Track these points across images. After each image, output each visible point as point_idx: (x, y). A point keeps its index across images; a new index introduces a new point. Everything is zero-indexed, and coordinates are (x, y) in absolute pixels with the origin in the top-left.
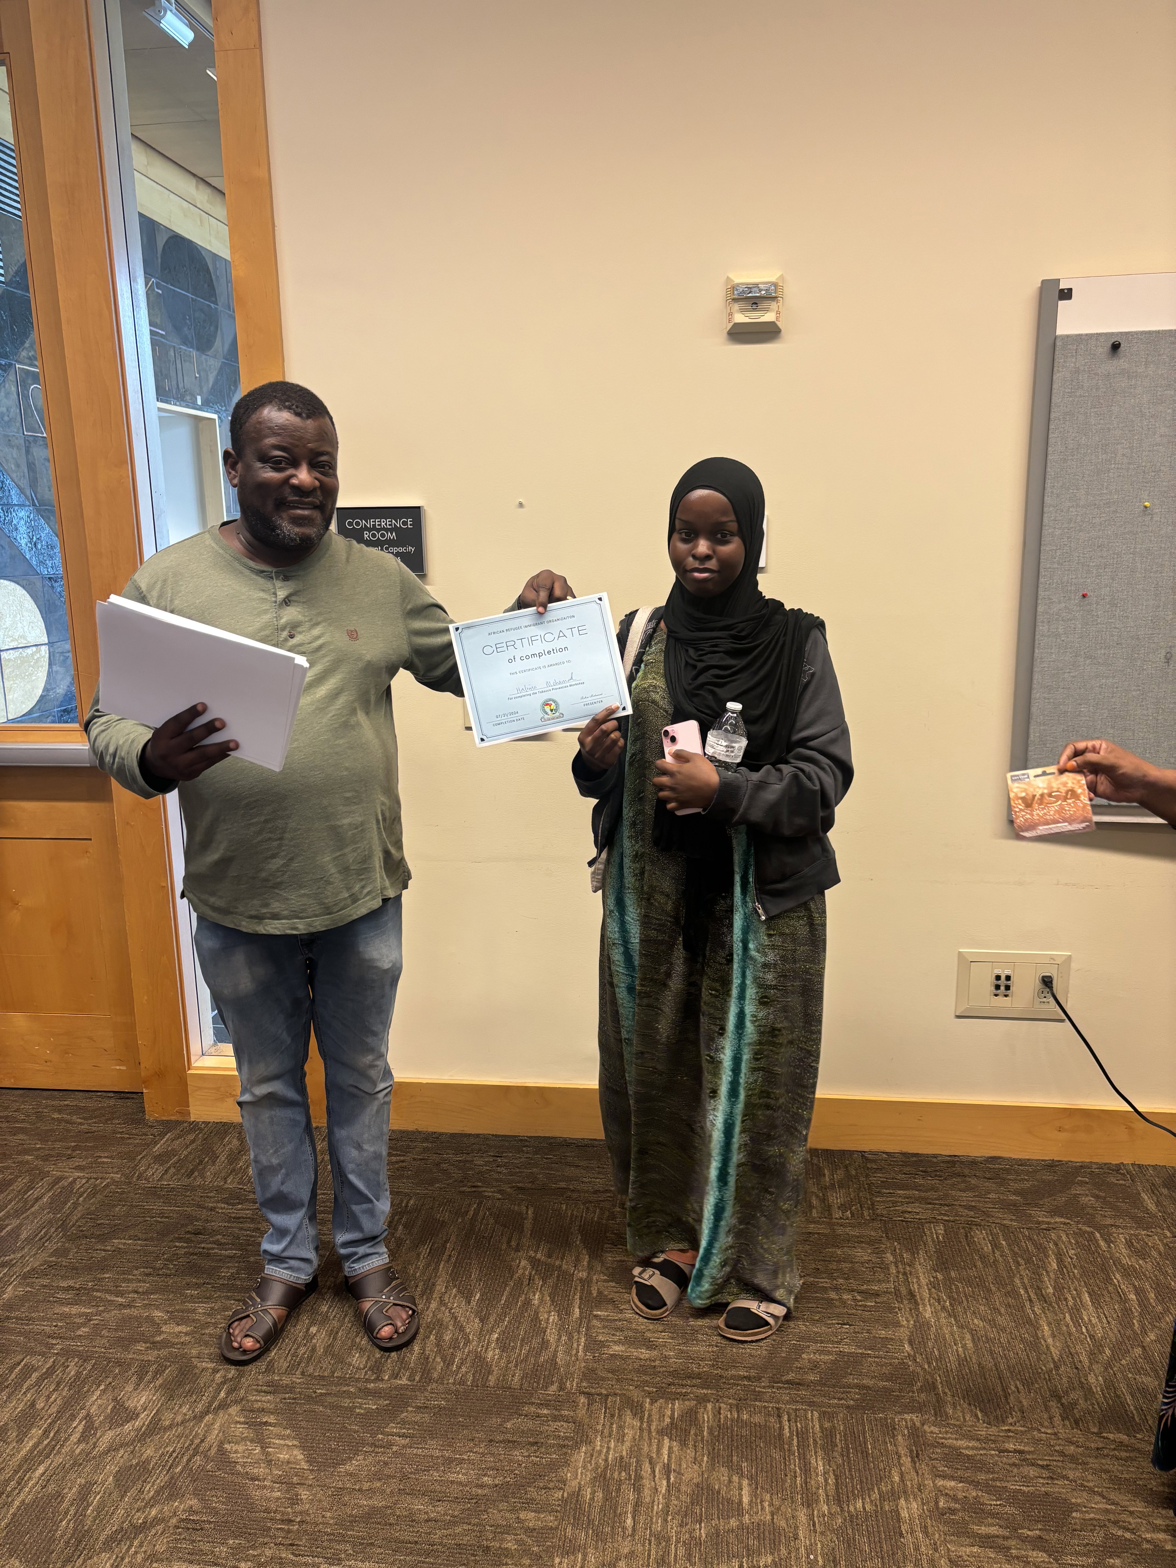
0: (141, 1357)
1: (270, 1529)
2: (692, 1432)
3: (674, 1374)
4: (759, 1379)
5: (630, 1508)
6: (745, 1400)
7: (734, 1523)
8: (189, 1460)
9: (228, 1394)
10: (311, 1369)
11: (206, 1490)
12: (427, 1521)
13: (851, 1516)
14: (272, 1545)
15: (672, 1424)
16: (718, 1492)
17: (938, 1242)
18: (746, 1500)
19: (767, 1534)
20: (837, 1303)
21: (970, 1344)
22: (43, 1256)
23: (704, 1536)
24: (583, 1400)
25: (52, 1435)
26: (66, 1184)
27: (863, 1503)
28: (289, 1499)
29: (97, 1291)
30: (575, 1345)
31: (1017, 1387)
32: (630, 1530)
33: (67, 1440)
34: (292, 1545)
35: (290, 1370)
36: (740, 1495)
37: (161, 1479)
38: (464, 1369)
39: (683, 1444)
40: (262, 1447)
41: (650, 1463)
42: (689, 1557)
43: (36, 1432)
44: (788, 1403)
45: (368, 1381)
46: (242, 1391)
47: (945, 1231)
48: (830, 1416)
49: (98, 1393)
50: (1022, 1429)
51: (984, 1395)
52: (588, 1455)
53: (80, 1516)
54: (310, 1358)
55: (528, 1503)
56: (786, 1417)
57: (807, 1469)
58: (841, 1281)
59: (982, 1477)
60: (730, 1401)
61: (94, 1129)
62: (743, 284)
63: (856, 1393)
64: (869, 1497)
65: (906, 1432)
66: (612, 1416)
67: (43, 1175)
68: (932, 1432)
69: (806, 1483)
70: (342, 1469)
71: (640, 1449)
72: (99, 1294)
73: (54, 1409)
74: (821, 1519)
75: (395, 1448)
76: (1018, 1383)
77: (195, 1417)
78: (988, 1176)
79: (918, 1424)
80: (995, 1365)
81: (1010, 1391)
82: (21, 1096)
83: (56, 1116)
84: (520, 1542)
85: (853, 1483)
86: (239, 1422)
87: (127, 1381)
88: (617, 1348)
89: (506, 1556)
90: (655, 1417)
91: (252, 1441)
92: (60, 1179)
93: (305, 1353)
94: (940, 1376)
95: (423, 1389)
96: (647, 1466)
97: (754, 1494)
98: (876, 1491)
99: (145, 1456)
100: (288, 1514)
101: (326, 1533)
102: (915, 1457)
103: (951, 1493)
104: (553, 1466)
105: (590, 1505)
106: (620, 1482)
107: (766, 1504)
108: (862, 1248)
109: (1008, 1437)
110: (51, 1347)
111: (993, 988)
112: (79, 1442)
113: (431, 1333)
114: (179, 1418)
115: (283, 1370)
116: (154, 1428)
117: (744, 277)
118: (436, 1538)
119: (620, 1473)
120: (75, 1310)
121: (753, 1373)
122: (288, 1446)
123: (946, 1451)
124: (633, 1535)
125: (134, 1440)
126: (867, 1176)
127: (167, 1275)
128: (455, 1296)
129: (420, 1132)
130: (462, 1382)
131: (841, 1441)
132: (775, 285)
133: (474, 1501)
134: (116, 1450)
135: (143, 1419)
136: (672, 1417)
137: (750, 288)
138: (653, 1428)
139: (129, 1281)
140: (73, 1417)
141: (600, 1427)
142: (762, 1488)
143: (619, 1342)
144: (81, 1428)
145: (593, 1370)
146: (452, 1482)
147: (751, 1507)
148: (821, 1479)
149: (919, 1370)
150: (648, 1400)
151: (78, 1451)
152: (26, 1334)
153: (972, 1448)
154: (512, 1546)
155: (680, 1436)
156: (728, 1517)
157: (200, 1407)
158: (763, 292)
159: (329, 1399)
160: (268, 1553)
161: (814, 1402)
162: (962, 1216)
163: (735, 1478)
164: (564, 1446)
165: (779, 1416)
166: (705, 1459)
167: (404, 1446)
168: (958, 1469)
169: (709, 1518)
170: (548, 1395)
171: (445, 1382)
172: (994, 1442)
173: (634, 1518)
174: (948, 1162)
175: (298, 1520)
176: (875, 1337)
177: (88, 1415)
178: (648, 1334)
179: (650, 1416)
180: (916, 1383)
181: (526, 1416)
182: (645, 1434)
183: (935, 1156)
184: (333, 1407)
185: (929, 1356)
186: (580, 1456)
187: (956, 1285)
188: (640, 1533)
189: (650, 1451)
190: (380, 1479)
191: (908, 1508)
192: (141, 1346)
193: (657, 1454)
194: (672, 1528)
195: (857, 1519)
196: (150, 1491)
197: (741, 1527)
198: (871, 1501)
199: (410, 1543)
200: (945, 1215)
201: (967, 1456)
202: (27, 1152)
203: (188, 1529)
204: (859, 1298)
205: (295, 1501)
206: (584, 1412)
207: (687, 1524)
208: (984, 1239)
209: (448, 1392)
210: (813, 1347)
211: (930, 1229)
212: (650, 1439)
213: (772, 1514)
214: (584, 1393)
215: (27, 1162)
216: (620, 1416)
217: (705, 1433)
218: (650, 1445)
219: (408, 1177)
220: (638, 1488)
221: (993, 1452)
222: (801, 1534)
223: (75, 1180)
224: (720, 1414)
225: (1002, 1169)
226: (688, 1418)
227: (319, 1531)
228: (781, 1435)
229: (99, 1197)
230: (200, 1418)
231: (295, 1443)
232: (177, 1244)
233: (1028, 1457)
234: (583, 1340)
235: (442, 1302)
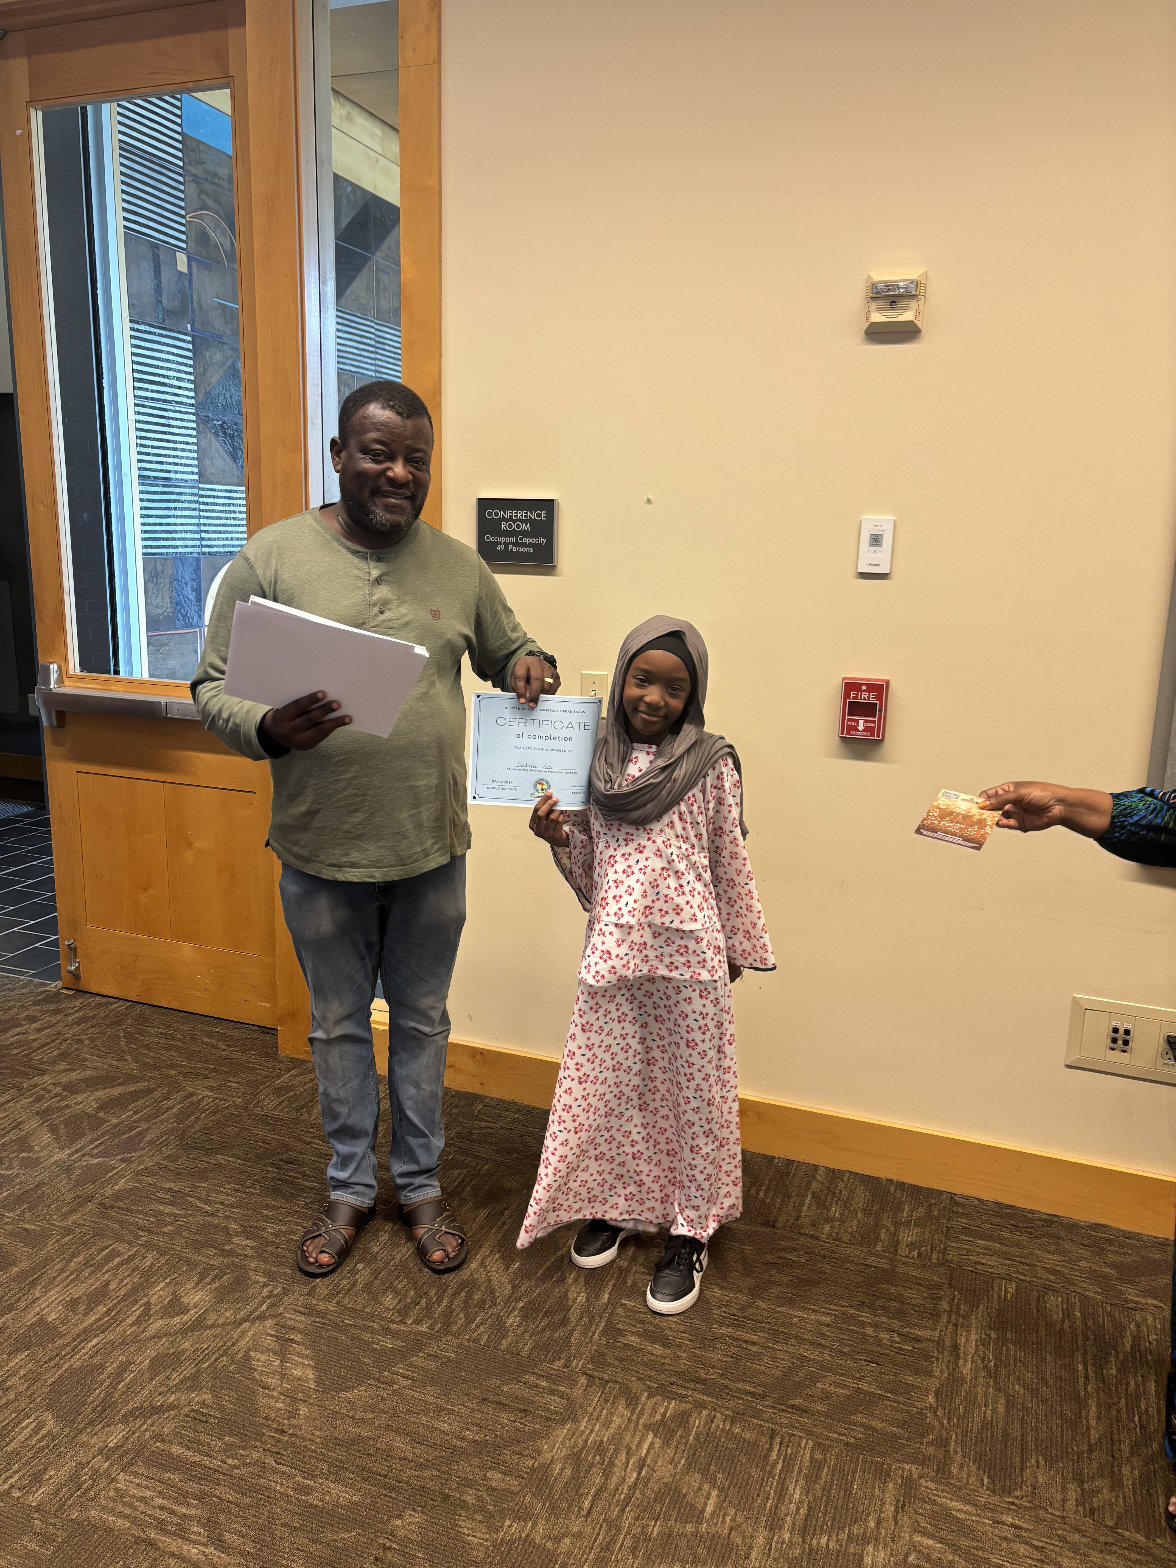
0: (208, 1261)
1: (264, 1434)
2: (679, 1433)
3: (679, 1374)
4: (763, 1397)
5: (593, 1491)
6: (743, 1414)
7: (689, 1528)
8: (217, 1359)
9: (268, 1308)
10: (346, 1301)
11: (222, 1388)
12: (401, 1459)
13: (811, 1550)
14: (261, 1449)
15: (662, 1421)
16: (685, 1496)
17: (1005, 1300)
18: (709, 1509)
19: (719, 1546)
20: (871, 1340)
21: (1001, 1409)
22: (157, 1159)
23: (655, 1533)
24: (583, 1380)
25: (113, 1314)
26: (195, 1100)
27: (829, 1540)
28: (289, 1412)
29: (191, 1196)
30: (593, 1328)
31: (1037, 1462)
32: (586, 1511)
33: (124, 1320)
34: (278, 1453)
35: (328, 1298)
36: (706, 1504)
37: (188, 1370)
38: (482, 1329)
39: (666, 1443)
40: (281, 1361)
41: (627, 1454)
42: (634, 1550)
43: (102, 1309)
44: (786, 1426)
45: (393, 1321)
46: (282, 1308)
47: (1016, 1290)
48: (825, 1449)
49: (162, 1285)
50: (1028, 1504)
51: (998, 1462)
52: (570, 1433)
53: (113, 1387)
54: (349, 1290)
55: (498, 1464)
56: (778, 1440)
57: (782, 1494)
58: (884, 1319)
59: (964, 1542)
60: (727, 1412)
61: (233, 1056)
62: (881, 282)
63: (861, 1433)
64: (837, 1535)
65: (899, 1481)
66: (606, 1401)
67: (180, 1088)
68: (927, 1487)
69: (776, 1507)
70: (343, 1395)
71: (622, 1438)
72: (191, 1199)
73: (123, 1292)
74: (779, 1546)
75: (396, 1387)
76: (1041, 1458)
77: (234, 1323)
78: (1086, 1242)
79: (915, 1476)
80: (1022, 1435)
81: (1028, 1464)
82: (184, 1017)
83: (206, 1040)
84: (480, 1499)
85: (824, 1520)
86: (270, 1335)
87: (191, 1278)
88: (632, 1339)
89: (462, 1508)
90: (648, 1411)
91: (275, 1353)
92: (193, 1095)
93: (345, 1285)
94: (956, 1434)
95: (438, 1339)
96: (623, 1456)
97: (719, 1506)
98: (846, 1532)
99: (182, 1347)
100: (284, 1425)
101: (309, 1449)
102: (900, 1508)
103: (925, 1551)
104: (534, 1435)
105: (556, 1478)
106: (592, 1465)
107: (728, 1519)
108: (918, 1290)
109: (1009, 1509)
110: (138, 1237)
111: (1109, 1040)
112: (133, 1324)
113: (463, 1289)
114: (221, 1321)
115: (322, 1296)
116: (198, 1325)
117: (883, 275)
118: (404, 1476)
119: (595, 1456)
120: (168, 1209)
121: (760, 1390)
122: (304, 1364)
123: (936, 1508)
124: (587, 1517)
125: (178, 1332)
126: (949, 1220)
127: (252, 1194)
128: (496, 1261)
129: (515, 1103)
130: (476, 1341)
131: (827, 1475)
132: (917, 283)
133: (451, 1451)
134: (161, 1338)
135: (192, 1315)
136: (664, 1415)
137: (890, 286)
138: (642, 1421)
139: (220, 1193)
140: (136, 1302)
141: (590, 1409)
142: (730, 1502)
143: (637, 1334)
144: (138, 1313)
145: (602, 1355)
146: (436, 1429)
147: (712, 1518)
148: (793, 1507)
149: (936, 1423)
150: (646, 1394)
151: (128, 1333)
152: (121, 1223)
153: (965, 1512)
154: (470, 1499)
155: (666, 1435)
156: (686, 1522)
157: (242, 1314)
158: (902, 290)
159: (353, 1331)
160: (255, 1455)
161: (813, 1431)
162: (1041, 1278)
163: (706, 1487)
164: (550, 1419)
165: (772, 1438)
166: (683, 1461)
167: (405, 1387)
168: (941, 1529)
169: (667, 1519)
170: (552, 1369)
171: (461, 1337)
172: (993, 1511)
173: (593, 1501)
174: (1045, 1221)
175: (290, 1432)
176: (901, 1382)
177: (148, 1302)
178: (668, 1332)
179: (643, 1409)
180: (928, 1435)
181: (525, 1383)
182: (632, 1426)
183: (1032, 1212)
184: (355, 1338)
185: (952, 1412)
186: (562, 1433)
187: (1007, 1346)
188: (594, 1515)
189: (631, 1442)
190: (373, 1412)
191: (873, 1555)
192: (211, 1252)
193: (637, 1446)
194: (627, 1519)
195: (816, 1553)
196: (176, 1378)
197: (696, 1534)
198: (838, 1540)
199: (380, 1475)
200: (1022, 1274)
201: (957, 1518)
202: (173, 1067)
203: (196, 1419)
204: (897, 1339)
205: (293, 1414)
206: (580, 1392)
207: (642, 1519)
208: (1057, 1306)
209: (461, 1346)
210: (832, 1378)
211: (1000, 1286)
212: (635, 1431)
213: (731, 1529)
214: (586, 1374)
215: (171, 1076)
216: (614, 1402)
217: (691, 1438)
218: (633, 1436)
219: (491, 1144)
220: (607, 1475)
221: (987, 1521)
222: (753, 1555)
223: (204, 1098)
224: (712, 1422)
225: (1104, 1238)
226: (679, 1420)
227: (305, 1447)
228: (767, 1456)
229: (218, 1116)
230: (238, 1323)
231: (312, 1363)
232: (269, 1168)
233: (1024, 1534)
234: (603, 1325)
235: (482, 1264)
